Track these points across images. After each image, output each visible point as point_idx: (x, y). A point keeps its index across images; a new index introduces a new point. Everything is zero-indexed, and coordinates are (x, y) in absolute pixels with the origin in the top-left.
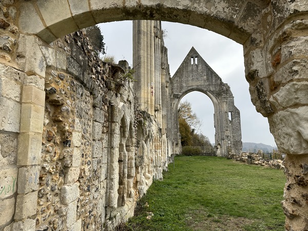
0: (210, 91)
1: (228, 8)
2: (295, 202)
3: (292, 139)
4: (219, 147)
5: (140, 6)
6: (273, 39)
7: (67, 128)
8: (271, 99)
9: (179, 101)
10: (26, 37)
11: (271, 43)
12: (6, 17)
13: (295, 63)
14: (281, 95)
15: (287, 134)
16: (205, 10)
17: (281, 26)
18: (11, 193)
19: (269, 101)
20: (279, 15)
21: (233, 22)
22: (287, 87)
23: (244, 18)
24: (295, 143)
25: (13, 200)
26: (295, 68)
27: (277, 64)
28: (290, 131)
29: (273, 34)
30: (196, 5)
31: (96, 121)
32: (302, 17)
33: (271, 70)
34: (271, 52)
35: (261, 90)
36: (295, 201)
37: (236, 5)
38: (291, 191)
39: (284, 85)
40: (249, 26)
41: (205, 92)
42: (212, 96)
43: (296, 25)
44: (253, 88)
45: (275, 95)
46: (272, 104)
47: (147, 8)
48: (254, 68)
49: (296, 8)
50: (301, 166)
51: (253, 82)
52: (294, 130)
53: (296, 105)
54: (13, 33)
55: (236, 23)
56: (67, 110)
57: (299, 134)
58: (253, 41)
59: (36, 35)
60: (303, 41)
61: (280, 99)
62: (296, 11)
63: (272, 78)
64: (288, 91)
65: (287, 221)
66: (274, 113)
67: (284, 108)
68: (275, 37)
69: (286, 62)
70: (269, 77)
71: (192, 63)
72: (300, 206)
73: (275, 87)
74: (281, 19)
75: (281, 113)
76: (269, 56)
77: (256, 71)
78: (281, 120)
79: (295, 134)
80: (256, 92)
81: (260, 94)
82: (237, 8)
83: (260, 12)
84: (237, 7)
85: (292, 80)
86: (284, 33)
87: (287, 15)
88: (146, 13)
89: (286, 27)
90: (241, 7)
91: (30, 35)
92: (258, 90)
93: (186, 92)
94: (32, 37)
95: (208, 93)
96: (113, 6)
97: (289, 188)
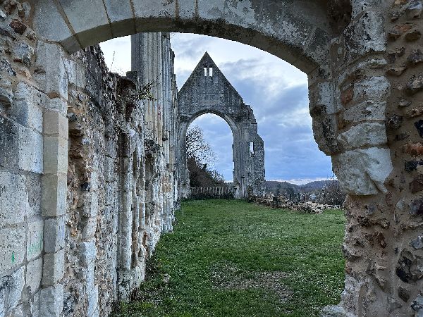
0: (228, 114)
1: (296, 32)
2: (358, 244)
3: (359, 180)
4: (238, 187)
5: (197, 18)
6: (344, 74)
7: (87, 167)
8: (339, 138)
9: (187, 126)
10: (47, 45)
11: (342, 78)
12: (22, 18)
13: (369, 104)
14: (351, 134)
15: (354, 175)
16: (272, 32)
17: (355, 63)
18: (39, 253)
19: (336, 139)
20: (353, 50)
21: (302, 50)
22: (359, 127)
23: (313, 47)
24: (363, 183)
25: (41, 260)
26: (368, 109)
27: (347, 102)
28: (357, 171)
29: (344, 69)
30: (262, 25)
31: (108, 156)
32: (377, 57)
33: (339, 107)
34: (341, 88)
35: (328, 127)
36: (357, 242)
37: (305, 30)
38: (354, 232)
39: (355, 125)
40: (317, 55)
41: (222, 115)
42: (230, 121)
43: (371, 64)
44: (317, 124)
45: (344, 134)
46: (339, 144)
47: (205, 22)
48: (322, 103)
49: (372, 47)
50: (366, 207)
51: (319, 117)
52: (362, 171)
53: (366, 146)
54: (31, 39)
55: (305, 50)
56: (87, 143)
57: (367, 175)
58: (321, 72)
59: (59, 43)
60: (377, 81)
61: (349, 139)
62: (372, 50)
63: (340, 115)
64: (360, 131)
65: (348, 264)
66: (340, 152)
67: (353, 149)
68: (347, 72)
69: (359, 101)
70: (337, 114)
71: (206, 75)
72: (363, 247)
73: (344, 125)
74: (354, 55)
75: (349, 153)
76: (338, 91)
77: (324, 107)
78: (349, 160)
79: (362, 175)
80: (321, 129)
81: (325, 131)
82: (306, 34)
83: (329, 40)
84: (306, 32)
85: (365, 121)
86: (358, 71)
87: (362, 52)
88: (202, 28)
89: (360, 65)
90: (310, 33)
91: (51, 42)
92: (324, 127)
93: (198, 114)
94: (54, 46)
95: (226, 116)
96: (163, 15)
97: (351, 230)
